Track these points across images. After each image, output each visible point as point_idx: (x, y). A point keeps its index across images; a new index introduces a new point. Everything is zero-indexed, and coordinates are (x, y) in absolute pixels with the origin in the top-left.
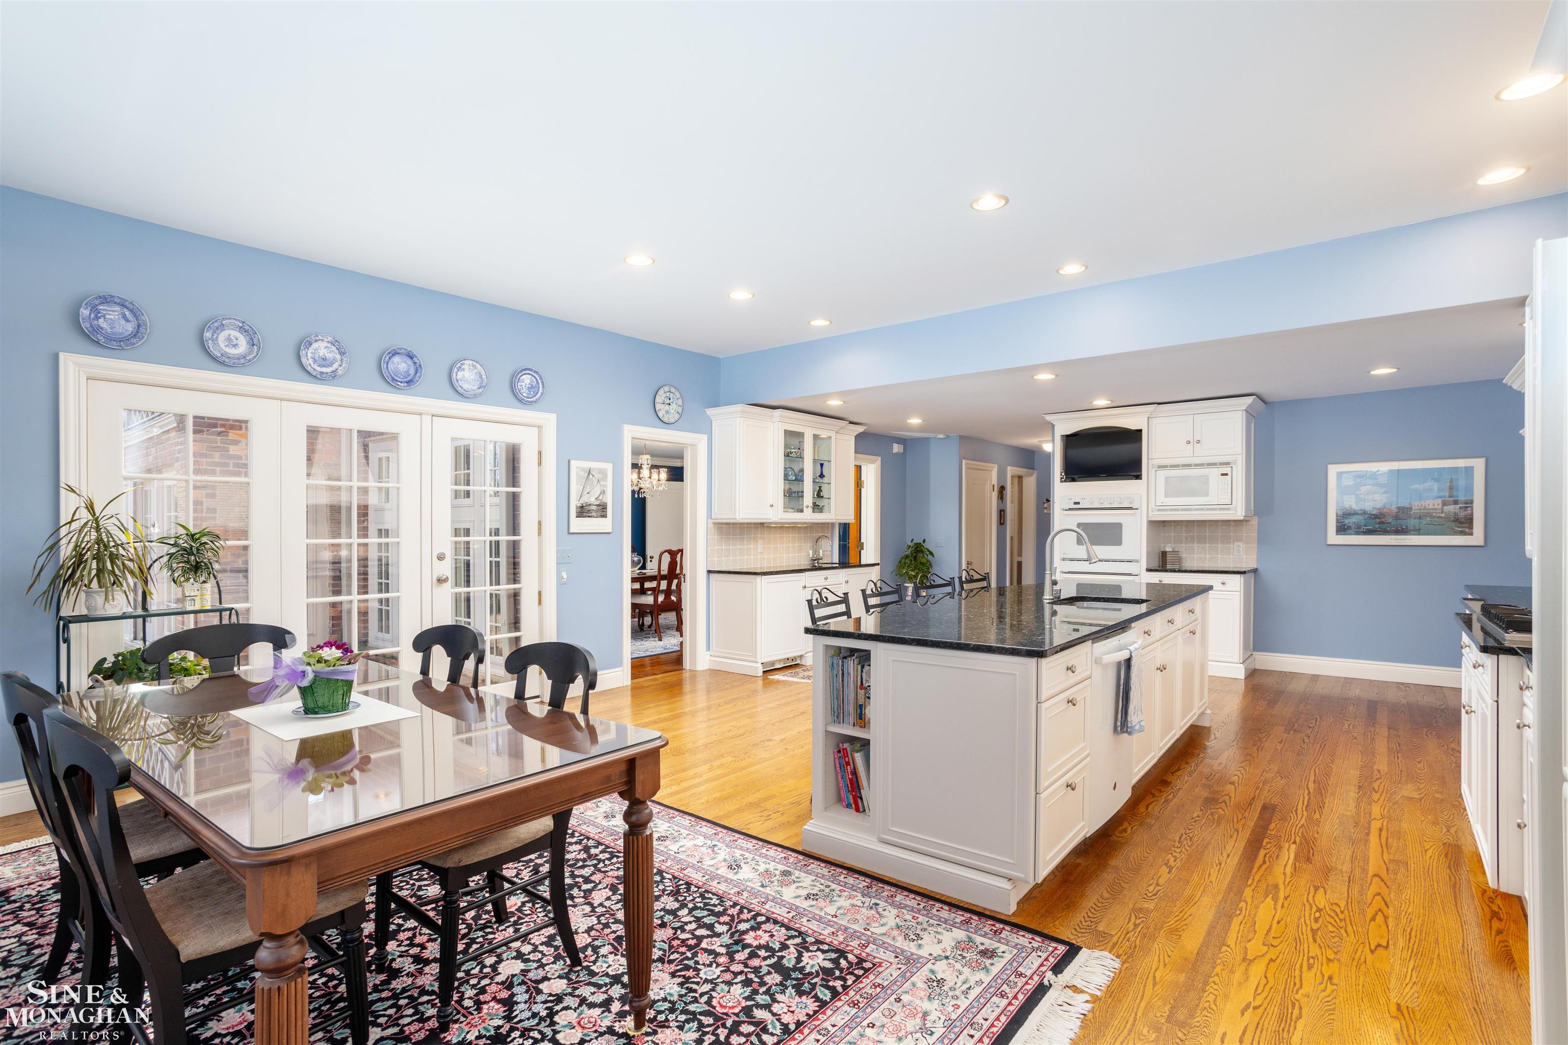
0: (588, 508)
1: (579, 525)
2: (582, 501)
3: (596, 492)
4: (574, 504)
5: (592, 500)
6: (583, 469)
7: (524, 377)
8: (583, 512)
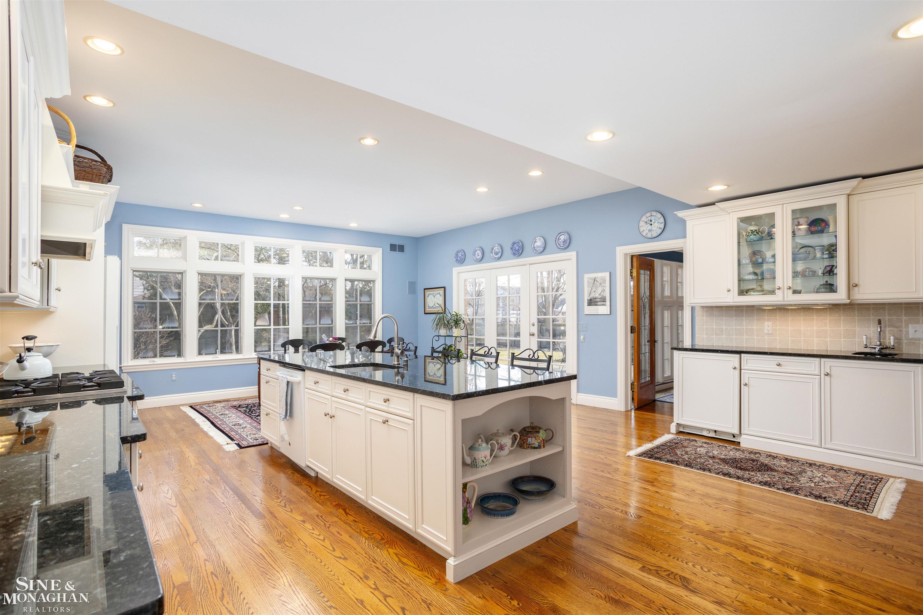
0: (595, 300)
1: (589, 310)
2: (591, 297)
3: (600, 290)
4: (586, 298)
5: (597, 295)
6: (591, 279)
7: (561, 237)
8: (592, 302)
